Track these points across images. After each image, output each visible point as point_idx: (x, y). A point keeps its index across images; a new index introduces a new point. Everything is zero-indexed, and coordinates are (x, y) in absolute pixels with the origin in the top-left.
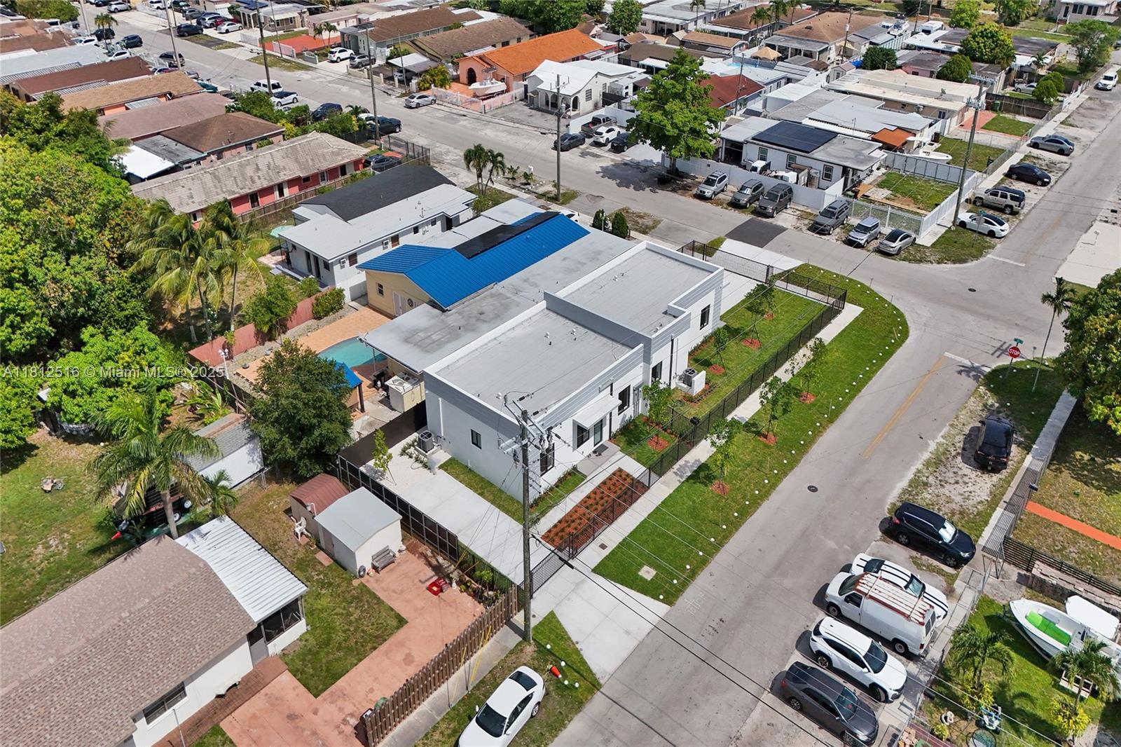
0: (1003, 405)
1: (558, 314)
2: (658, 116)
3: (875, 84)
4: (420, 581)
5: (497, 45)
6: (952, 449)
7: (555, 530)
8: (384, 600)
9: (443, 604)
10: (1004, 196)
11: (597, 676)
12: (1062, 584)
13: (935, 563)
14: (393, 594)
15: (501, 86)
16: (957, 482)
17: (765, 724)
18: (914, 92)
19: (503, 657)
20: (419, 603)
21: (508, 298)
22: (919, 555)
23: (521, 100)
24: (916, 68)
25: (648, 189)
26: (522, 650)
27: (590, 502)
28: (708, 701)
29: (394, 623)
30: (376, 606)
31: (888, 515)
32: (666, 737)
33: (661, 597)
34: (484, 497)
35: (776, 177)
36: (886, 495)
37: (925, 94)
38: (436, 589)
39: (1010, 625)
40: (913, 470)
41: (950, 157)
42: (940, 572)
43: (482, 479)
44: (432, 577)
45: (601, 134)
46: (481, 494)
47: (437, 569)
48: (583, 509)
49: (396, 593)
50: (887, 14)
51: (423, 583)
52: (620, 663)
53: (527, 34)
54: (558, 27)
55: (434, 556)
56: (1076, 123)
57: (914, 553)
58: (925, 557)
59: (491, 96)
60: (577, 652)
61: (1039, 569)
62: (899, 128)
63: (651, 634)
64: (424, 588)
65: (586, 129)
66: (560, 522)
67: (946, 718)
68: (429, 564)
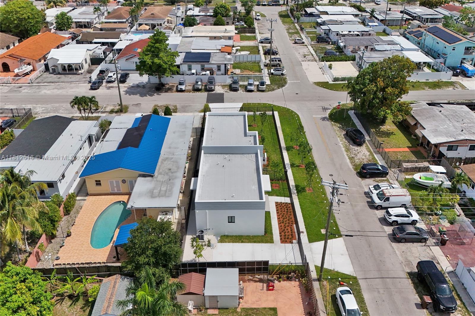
0: (342, 125)
1: (211, 154)
2: (156, 60)
3: (200, 32)
4: (261, 290)
5: (4, 48)
6: (346, 144)
7: (282, 237)
8: (258, 307)
9: (279, 291)
10: (276, 61)
11: (352, 275)
12: (412, 166)
13: (380, 179)
14: (258, 303)
15: (30, 68)
16: (358, 153)
17: (402, 253)
18: (215, 32)
19: (321, 293)
20: (272, 298)
21: (172, 158)
22: (374, 179)
23: (45, 72)
24: (205, 23)
25: (155, 94)
26: (323, 285)
27: (281, 219)
28: (384, 258)
29: (273, 312)
30: (258, 312)
31: (356, 172)
32: (389, 277)
33: (337, 236)
34: (245, 242)
35: (203, 75)
36: (348, 166)
37: (220, 32)
38: (270, 288)
39: (414, 185)
40: (346, 155)
41: (249, 52)
42: (384, 180)
43: (236, 236)
44: (263, 285)
45: (111, 77)
46: (242, 242)
47: (261, 281)
48: (282, 224)
49: (258, 301)
50: (164, 5)
51: (263, 289)
52: (352, 266)
53: (16, 40)
54: (31, 33)
55: (254, 277)
56: (263, 33)
57: (373, 179)
58: (376, 179)
59: (27, 74)
60: (337, 272)
61: (405, 165)
62: (225, 46)
63: (348, 250)
64: (266, 291)
65: (99, 76)
66: (280, 233)
67: (430, 218)
68: (256, 281)
